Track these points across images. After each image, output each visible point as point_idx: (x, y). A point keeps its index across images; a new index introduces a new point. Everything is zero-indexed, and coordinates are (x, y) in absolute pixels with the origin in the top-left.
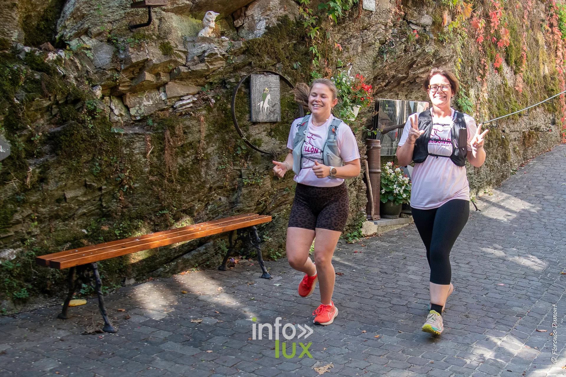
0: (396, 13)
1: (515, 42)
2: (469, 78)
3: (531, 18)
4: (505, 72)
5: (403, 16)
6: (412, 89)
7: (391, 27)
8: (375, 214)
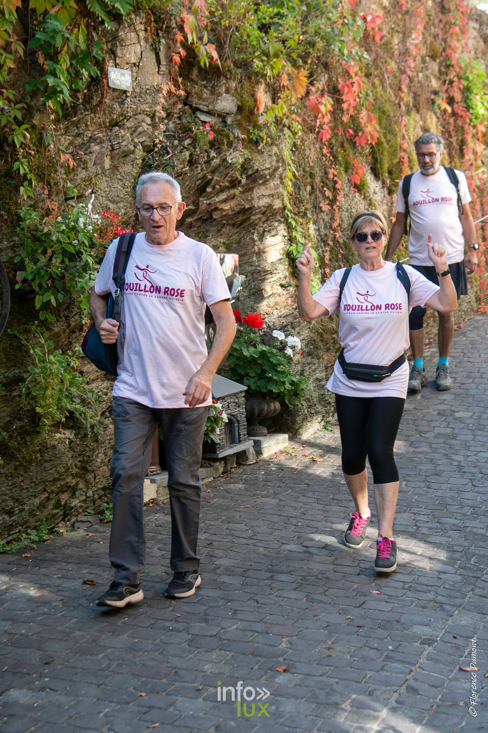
0: (170, 92)
1: (389, 136)
2: (309, 206)
3: (413, 89)
4: (371, 191)
5: (183, 97)
6: (207, 231)
7: (162, 119)
8: (152, 464)
